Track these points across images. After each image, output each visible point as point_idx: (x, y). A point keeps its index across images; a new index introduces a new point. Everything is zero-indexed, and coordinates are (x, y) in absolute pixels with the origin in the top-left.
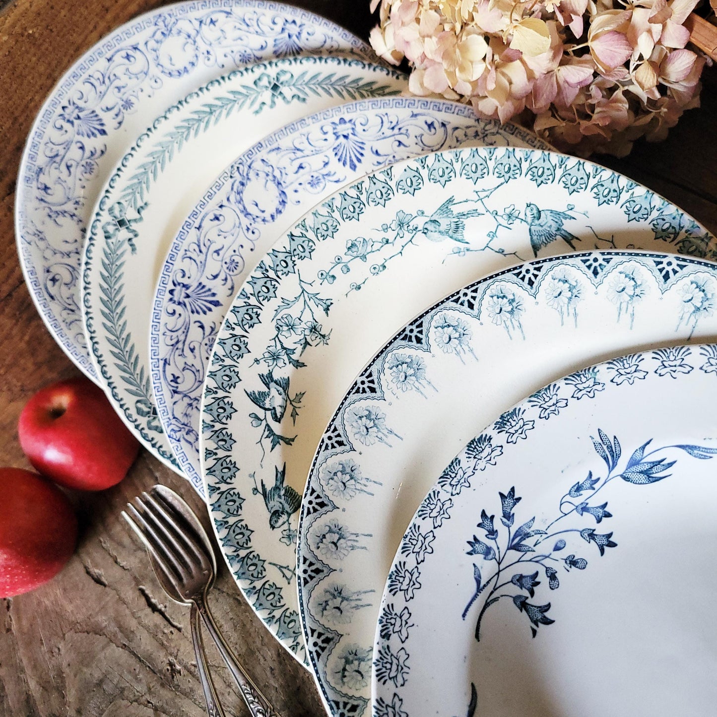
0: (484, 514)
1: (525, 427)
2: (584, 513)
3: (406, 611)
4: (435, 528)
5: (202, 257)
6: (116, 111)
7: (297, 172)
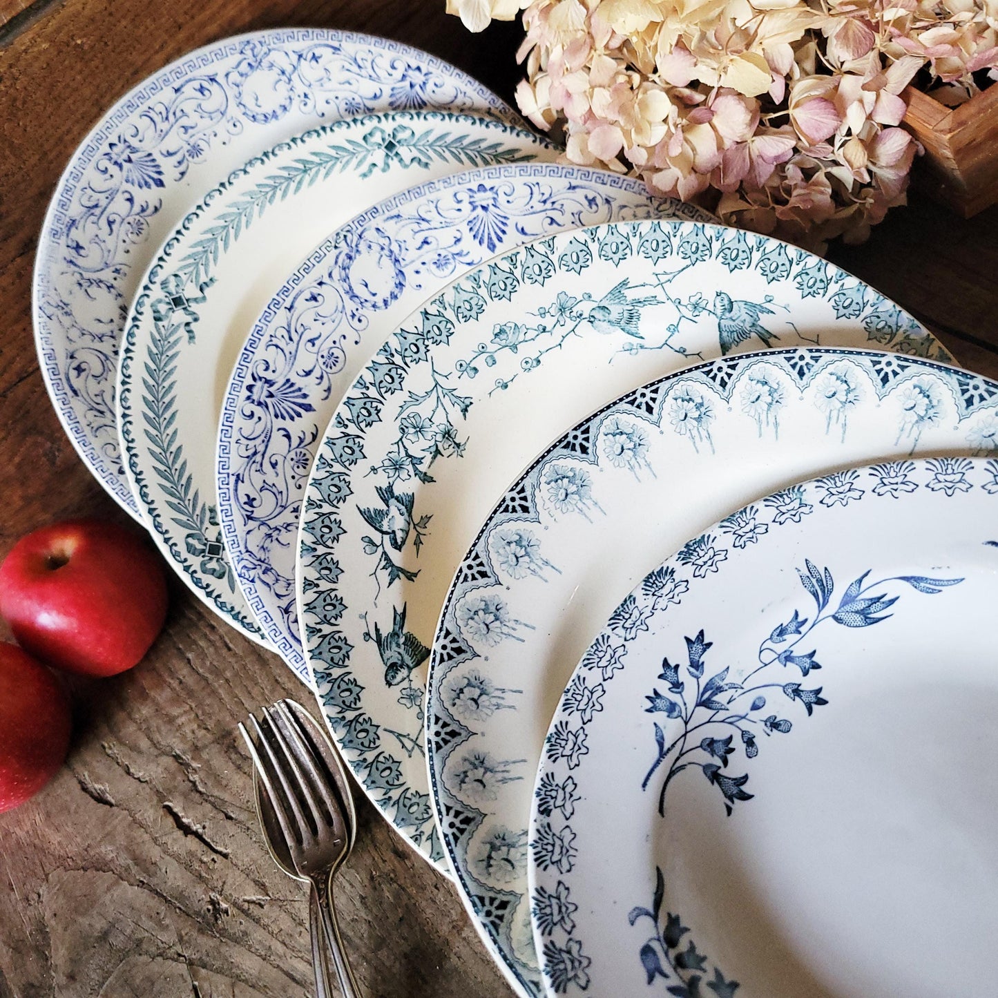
0: (666, 663)
1: (716, 558)
2: (788, 663)
3: (570, 781)
4: (605, 680)
5: (291, 347)
6: (178, 157)
7: (419, 248)
